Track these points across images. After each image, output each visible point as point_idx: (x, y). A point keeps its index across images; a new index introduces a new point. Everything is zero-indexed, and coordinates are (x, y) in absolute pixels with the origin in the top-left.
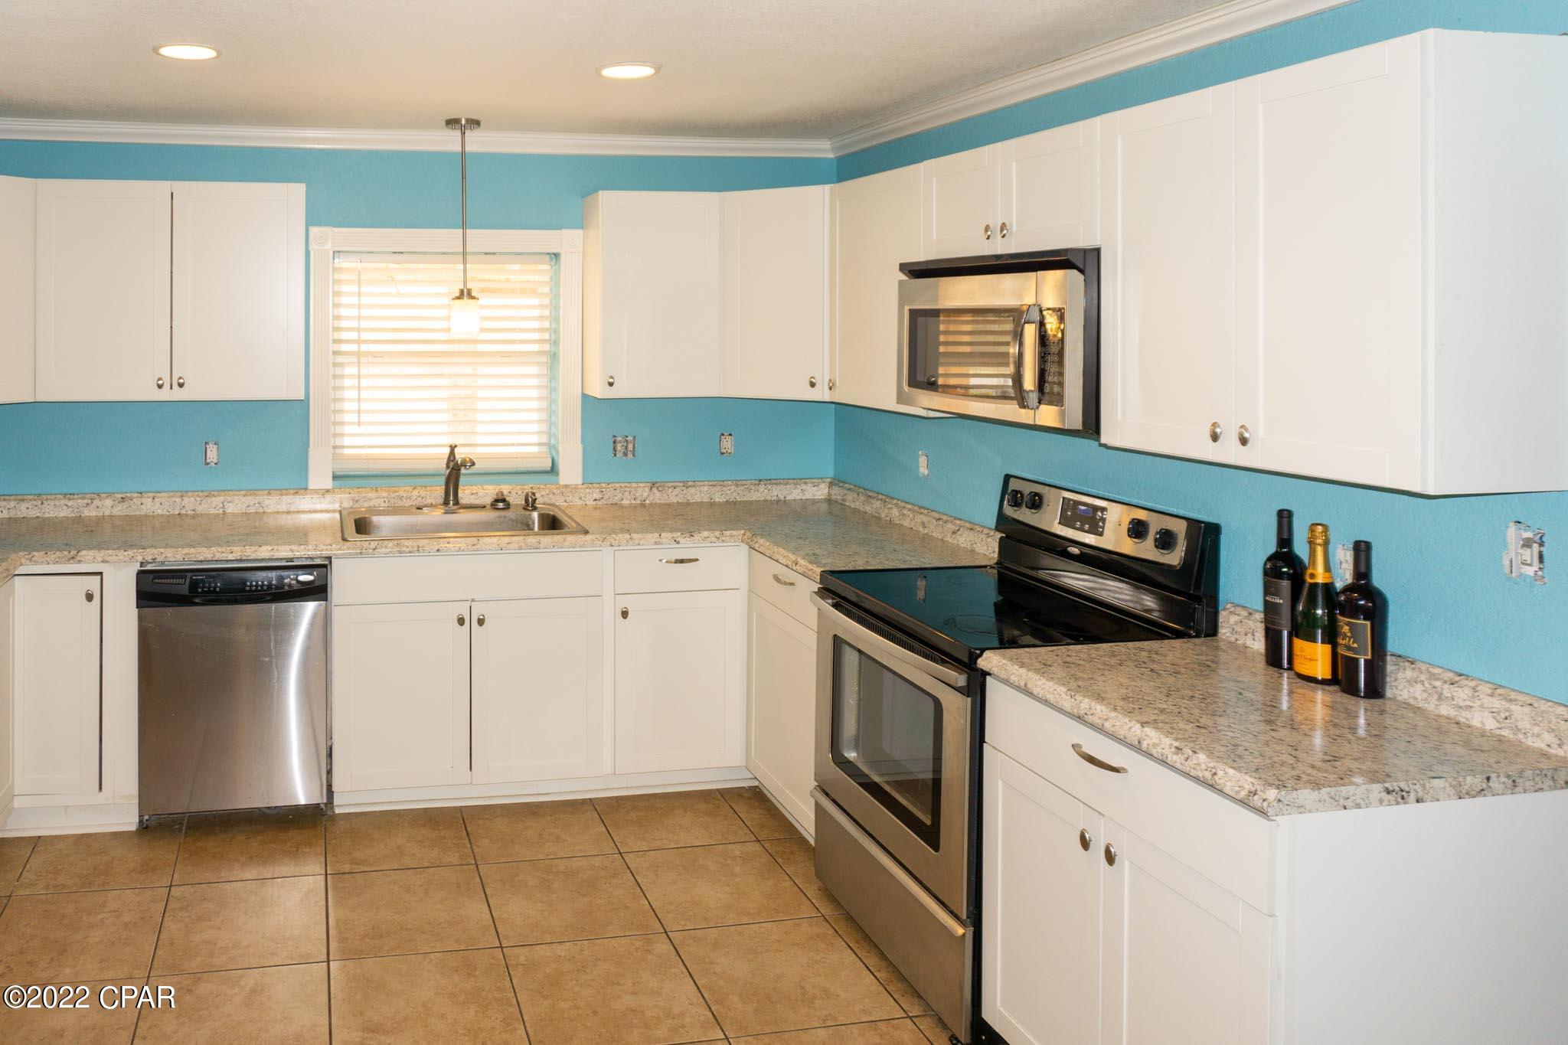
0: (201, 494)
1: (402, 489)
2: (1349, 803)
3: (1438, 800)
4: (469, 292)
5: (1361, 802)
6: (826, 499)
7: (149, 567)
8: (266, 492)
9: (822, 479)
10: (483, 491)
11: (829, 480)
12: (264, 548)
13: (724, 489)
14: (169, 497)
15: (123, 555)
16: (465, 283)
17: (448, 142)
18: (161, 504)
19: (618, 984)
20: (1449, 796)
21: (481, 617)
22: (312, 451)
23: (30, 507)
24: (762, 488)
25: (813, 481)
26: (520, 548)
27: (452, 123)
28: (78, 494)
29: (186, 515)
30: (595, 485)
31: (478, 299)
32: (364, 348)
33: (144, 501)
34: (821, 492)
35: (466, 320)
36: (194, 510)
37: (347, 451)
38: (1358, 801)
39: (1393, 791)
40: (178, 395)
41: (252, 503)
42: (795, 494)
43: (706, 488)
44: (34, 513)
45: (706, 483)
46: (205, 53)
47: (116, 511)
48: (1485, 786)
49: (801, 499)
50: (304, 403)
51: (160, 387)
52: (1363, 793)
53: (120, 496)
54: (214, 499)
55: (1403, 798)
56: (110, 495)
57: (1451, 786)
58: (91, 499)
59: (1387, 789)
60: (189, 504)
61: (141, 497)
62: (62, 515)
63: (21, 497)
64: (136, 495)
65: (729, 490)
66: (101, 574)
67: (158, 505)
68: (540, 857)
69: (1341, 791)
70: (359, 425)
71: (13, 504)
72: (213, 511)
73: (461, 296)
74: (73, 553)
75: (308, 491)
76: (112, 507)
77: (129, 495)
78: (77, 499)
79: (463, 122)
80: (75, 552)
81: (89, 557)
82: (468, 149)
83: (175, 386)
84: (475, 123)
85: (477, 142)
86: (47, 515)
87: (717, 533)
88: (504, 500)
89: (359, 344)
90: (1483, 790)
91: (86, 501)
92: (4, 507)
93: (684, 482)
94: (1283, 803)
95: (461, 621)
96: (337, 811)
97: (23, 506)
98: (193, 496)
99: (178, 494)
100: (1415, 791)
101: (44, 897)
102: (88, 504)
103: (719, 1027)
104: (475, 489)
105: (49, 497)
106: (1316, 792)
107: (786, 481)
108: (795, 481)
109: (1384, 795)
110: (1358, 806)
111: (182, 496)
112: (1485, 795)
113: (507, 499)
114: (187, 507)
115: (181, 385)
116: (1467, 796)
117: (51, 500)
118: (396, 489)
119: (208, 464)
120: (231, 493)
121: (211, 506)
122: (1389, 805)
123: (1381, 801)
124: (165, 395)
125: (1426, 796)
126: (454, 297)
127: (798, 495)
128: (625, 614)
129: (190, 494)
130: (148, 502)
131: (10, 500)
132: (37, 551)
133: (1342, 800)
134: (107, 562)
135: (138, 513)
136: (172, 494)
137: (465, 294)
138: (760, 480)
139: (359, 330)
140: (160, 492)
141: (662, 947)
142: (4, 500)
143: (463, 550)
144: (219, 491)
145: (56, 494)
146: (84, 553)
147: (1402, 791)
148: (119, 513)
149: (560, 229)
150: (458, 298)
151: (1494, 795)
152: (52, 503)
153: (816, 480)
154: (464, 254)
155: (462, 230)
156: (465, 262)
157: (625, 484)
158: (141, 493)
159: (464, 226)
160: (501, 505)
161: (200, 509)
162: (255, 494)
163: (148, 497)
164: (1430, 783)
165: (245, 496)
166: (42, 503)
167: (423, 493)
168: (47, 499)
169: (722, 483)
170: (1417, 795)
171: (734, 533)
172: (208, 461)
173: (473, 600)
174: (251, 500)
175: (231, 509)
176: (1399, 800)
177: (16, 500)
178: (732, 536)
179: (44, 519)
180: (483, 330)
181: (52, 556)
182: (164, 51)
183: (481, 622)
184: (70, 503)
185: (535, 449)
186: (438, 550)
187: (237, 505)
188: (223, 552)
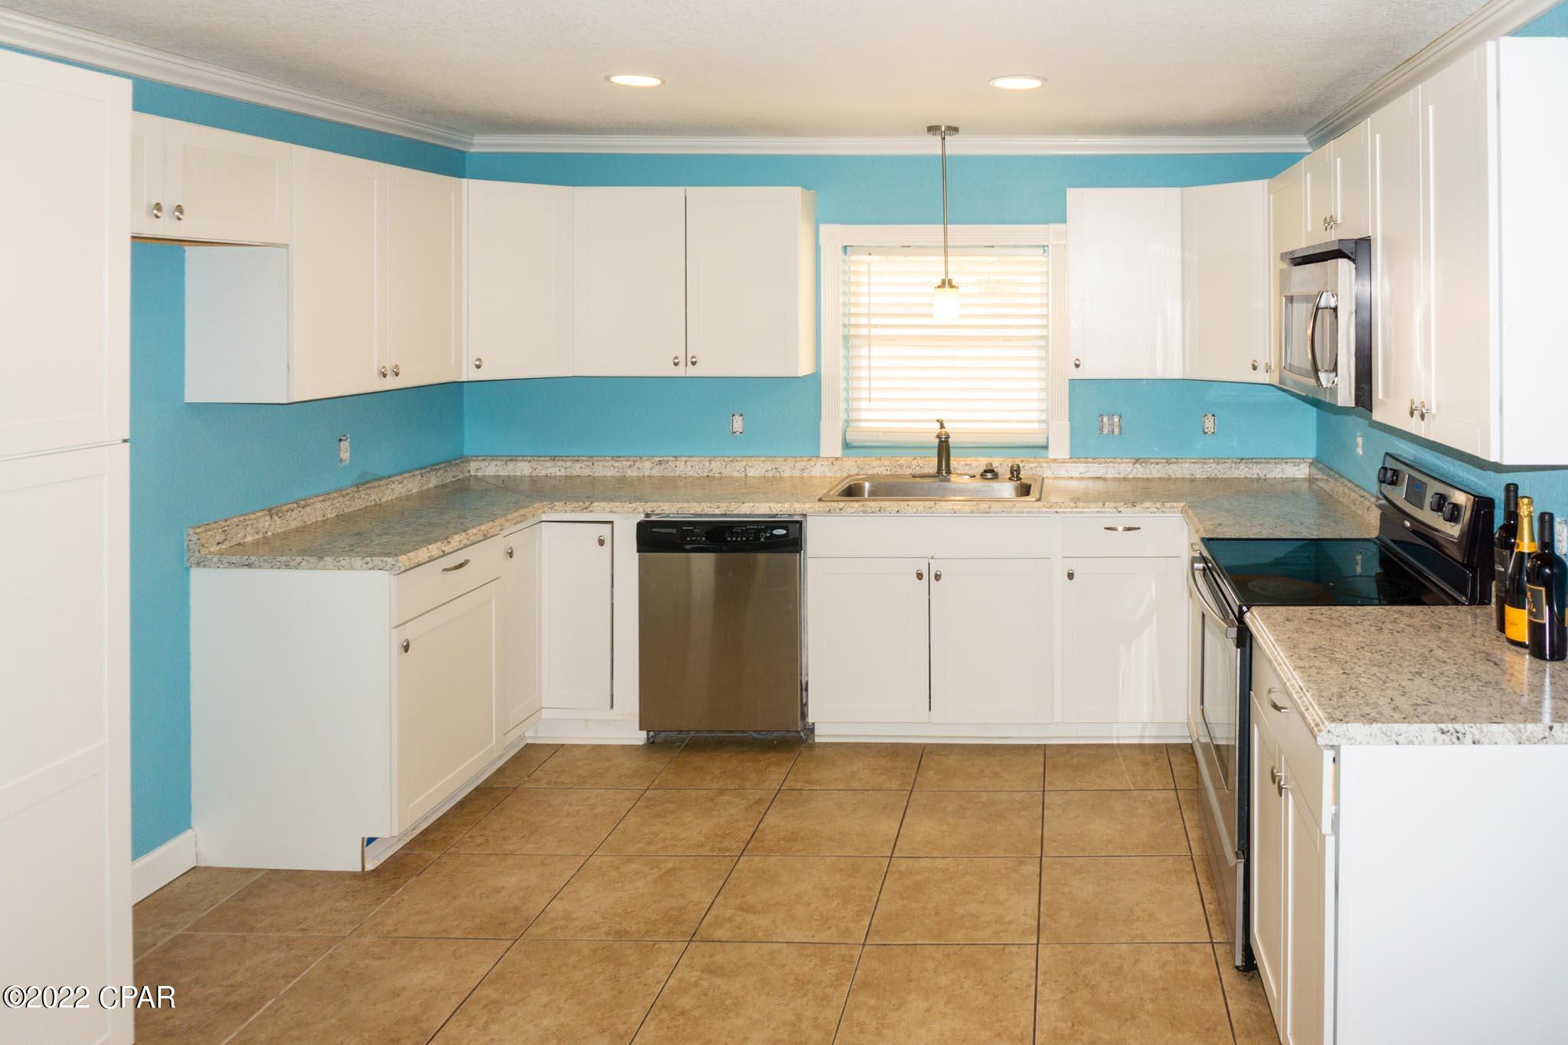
0: (726, 459)
1: (904, 458)
2: (1401, 739)
3: (1496, 743)
4: (950, 282)
5: (1414, 739)
6: (1306, 479)
7: (653, 518)
8: (783, 459)
9: (1303, 459)
10: (977, 463)
11: (1311, 461)
12: (747, 504)
13: (1205, 466)
14: (699, 461)
15: (628, 506)
16: (946, 273)
17: (931, 146)
18: (692, 467)
19: (973, 894)
20: (1509, 741)
21: (939, 573)
22: (823, 424)
23: (583, 467)
24: (1242, 466)
25: (1295, 460)
26: (972, 512)
27: (933, 129)
28: (623, 457)
29: (713, 477)
30: (1081, 460)
31: (958, 288)
32: (875, 332)
33: (678, 464)
34: (1302, 471)
35: (946, 305)
36: (720, 473)
37: (863, 425)
38: (1411, 738)
39: (1448, 731)
40: (692, 372)
41: (770, 468)
42: (1276, 472)
43: (1187, 465)
44: (586, 472)
45: (1189, 460)
46: (652, 82)
47: (654, 472)
48: (1547, 734)
49: (1282, 478)
50: (815, 378)
51: (676, 364)
52: (1417, 732)
53: (658, 459)
54: (737, 463)
55: (1458, 738)
56: (650, 458)
57: (1510, 731)
58: (634, 461)
59: (1442, 730)
60: (716, 467)
61: (676, 461)
62: (609, 474)
63: (576, 458)
64: (672, 459)
65: (1210, 467)
66: (612, 522)
67: (689, 468)
68: (971, 789)
69: (1393, 728)
70: (870, 401)
71: (569, 464)
72: (736, 474)
73: (943, 285)
74: (587, 504)
75: (820, 459)
76: (651, 469)
77: (666, 459)
78: (622, 461)
79: (943, 129)
80: (589, 503)
81: (600, 508)
82: (948, 152)
83: (689, 363)
84: (954, 130)
85: (956, 146)
86: (597, 474)
87: (1158, 505)
88: (992, 471)
89: (869, 328)
90: (1545, 738)
91: (629, 463)
92: (562, 467)
93: (1167, 459)
94: (1333, 734)
95: (920, 576)
96: (817, 740)
97: (578, 465)
98: (719, 461)
99: (708, 459)
100: (1472, 733)
101: (542, 790)
102: (631, 466)
103: (1036, 935)
104: (969, 461)
105: (600, 459)
106: (1367, 726)
107: (1268, 460)
108: (1277, 461)
109: (1438, 735)
110: (1411, 743)
111: (710, 461)
112: (1547, 743)
113: (995, 470)
114: (714, 470)
115: (694, 363)
116: (1527, 742)
117: (601, 461)
118: (898, 459)
119: (735, 433)
120: (752, 459)
121: (735, 470)
122: (1444, 744)
123: (1435, 740)
124: (679, 372)
125: (1483, 739)
126: (937, 285)
127: (1279, 474)
128: (1071, 576)
129: (717, 459)
130: (681, 464)
131: (566, 461)
132: (558, 501)
133: (1394, 737)
134: (614, 512)
135: (672, 474)
136: (702, 458)
137: (946, 283)
138: (1242, 459)
139: (869, 315)
140: (692, 457)
141: (1031, 869)
142: (562, 460)
143: (920, 513)
144: (743, 457)
145: (605, 456)
146: (596, 504)
147: (1457, 732)
148: (657, 474)
149: (1047, 223)
150: (939, 287)
151: (1556, 743)
152: (601, 464)
153: (1295, 461)
154: (946, 247)
155: (943, 226)
156: (946, 254)
157: (1111, 460)
158: (676, 457)
159: (945, 223)
160: (989, 475)
161: (725, 473)
162: (773, 461)
163: (681, 461)
164: (1487, 727)
165: (764, 461)
166: (593, 464)
167: (921, 462)
168: (598, 461)
169: (1204, 461)
170: (1473, 737)
171: (1175, 504)
172: (735, 430)
173: (932, 558)
174: (769, 466)
175: (751, 473)
176: (1455, 740)
177: (571, 460)
178: (1172, 507)
179: (595, 478)
180: (962, 316)
181: (569, 506)
182: (615, 79)
183: (938, 577)
184: (616, 465)
185: (1035, 426)
186: (898, 511)
187: (757, 470)
188: (711, 507)
